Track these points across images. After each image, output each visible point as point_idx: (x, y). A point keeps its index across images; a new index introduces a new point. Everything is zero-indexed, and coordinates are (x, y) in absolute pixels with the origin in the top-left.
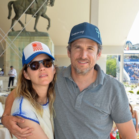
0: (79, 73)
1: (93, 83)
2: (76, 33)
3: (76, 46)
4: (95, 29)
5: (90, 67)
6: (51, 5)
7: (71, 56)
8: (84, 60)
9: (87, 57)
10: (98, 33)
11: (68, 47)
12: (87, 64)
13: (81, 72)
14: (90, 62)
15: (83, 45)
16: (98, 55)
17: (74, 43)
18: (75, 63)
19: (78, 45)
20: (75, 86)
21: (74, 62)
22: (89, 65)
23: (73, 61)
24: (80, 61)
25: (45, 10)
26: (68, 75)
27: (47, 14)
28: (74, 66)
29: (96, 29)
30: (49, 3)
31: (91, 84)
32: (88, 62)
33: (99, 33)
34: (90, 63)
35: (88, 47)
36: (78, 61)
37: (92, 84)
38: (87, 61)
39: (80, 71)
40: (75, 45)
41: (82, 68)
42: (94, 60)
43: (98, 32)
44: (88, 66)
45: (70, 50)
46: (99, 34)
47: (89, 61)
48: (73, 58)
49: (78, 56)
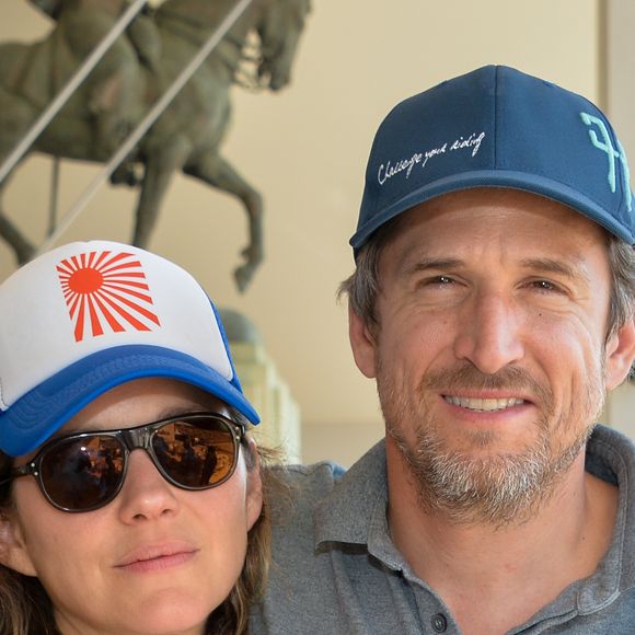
0: (456, 502)
1: (580, 585)
2: (417, 158)
3: (421, 267)
4: (580, 118)
5: (548, 446)
6: (266, 80)
7: (377, 359)
8: (497, 381)
9: (518, 353)
10: (606, 155)
11: (350, 286)
12: (528, 415)
13: (470, 491)
14: (551, 395)
15: (478, 251)
16: (615, 342)
17: (403, 241)
18: (420, 411)
19: (439, 253)
20: (427, 615)
21: (412, 408)
22: (543, 422)
23: (402, 400)
24: (462, 390)
25: (215, 121)
26: (362, 522)
27: (236, 151)
28: (411, 438)
29: (587, 119)
30: (250, 68)
31: (564, 593)
32: (527, 402)
33: (612, 154)
34: (551, 412)
35: (530, 271)
36: (446, 390)
37: (569, 588)
38: (526, 392)
39: (464, 482)
40: (415, 258)
41: (480, 454)
42: (584, 379)
43: (601, 139)
44: (532, 436)
45: (367, 311)
46: (618, 161)
47: (536, 387)
48: (400, 374)
49: (441, 351)
